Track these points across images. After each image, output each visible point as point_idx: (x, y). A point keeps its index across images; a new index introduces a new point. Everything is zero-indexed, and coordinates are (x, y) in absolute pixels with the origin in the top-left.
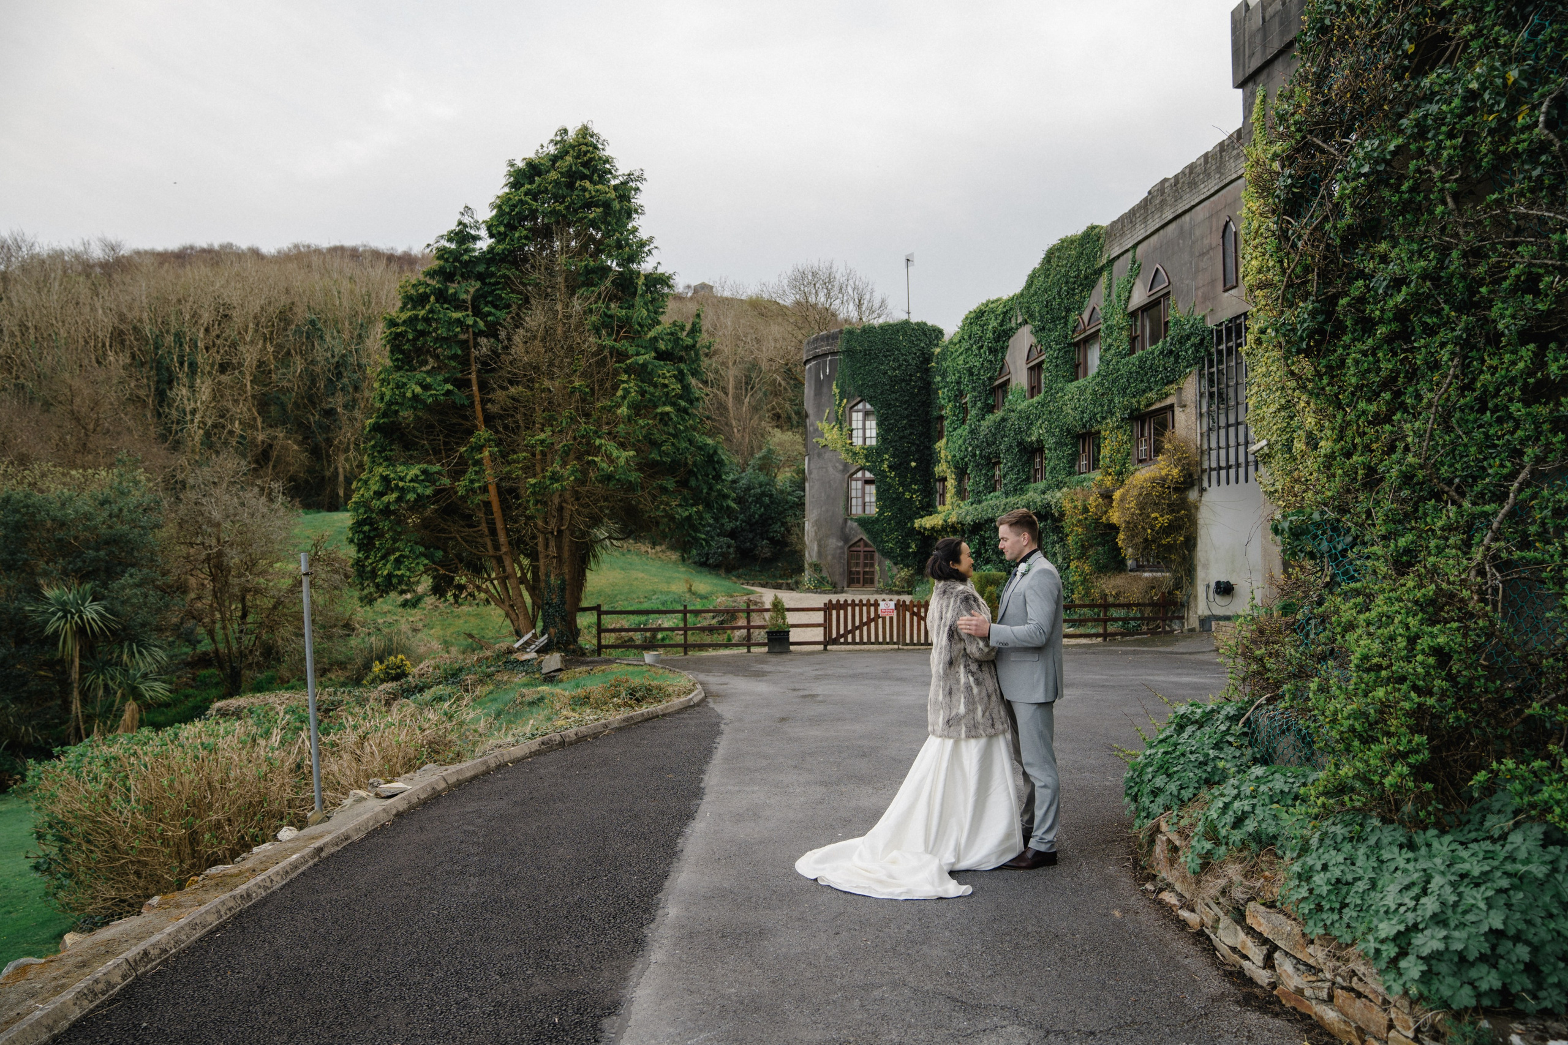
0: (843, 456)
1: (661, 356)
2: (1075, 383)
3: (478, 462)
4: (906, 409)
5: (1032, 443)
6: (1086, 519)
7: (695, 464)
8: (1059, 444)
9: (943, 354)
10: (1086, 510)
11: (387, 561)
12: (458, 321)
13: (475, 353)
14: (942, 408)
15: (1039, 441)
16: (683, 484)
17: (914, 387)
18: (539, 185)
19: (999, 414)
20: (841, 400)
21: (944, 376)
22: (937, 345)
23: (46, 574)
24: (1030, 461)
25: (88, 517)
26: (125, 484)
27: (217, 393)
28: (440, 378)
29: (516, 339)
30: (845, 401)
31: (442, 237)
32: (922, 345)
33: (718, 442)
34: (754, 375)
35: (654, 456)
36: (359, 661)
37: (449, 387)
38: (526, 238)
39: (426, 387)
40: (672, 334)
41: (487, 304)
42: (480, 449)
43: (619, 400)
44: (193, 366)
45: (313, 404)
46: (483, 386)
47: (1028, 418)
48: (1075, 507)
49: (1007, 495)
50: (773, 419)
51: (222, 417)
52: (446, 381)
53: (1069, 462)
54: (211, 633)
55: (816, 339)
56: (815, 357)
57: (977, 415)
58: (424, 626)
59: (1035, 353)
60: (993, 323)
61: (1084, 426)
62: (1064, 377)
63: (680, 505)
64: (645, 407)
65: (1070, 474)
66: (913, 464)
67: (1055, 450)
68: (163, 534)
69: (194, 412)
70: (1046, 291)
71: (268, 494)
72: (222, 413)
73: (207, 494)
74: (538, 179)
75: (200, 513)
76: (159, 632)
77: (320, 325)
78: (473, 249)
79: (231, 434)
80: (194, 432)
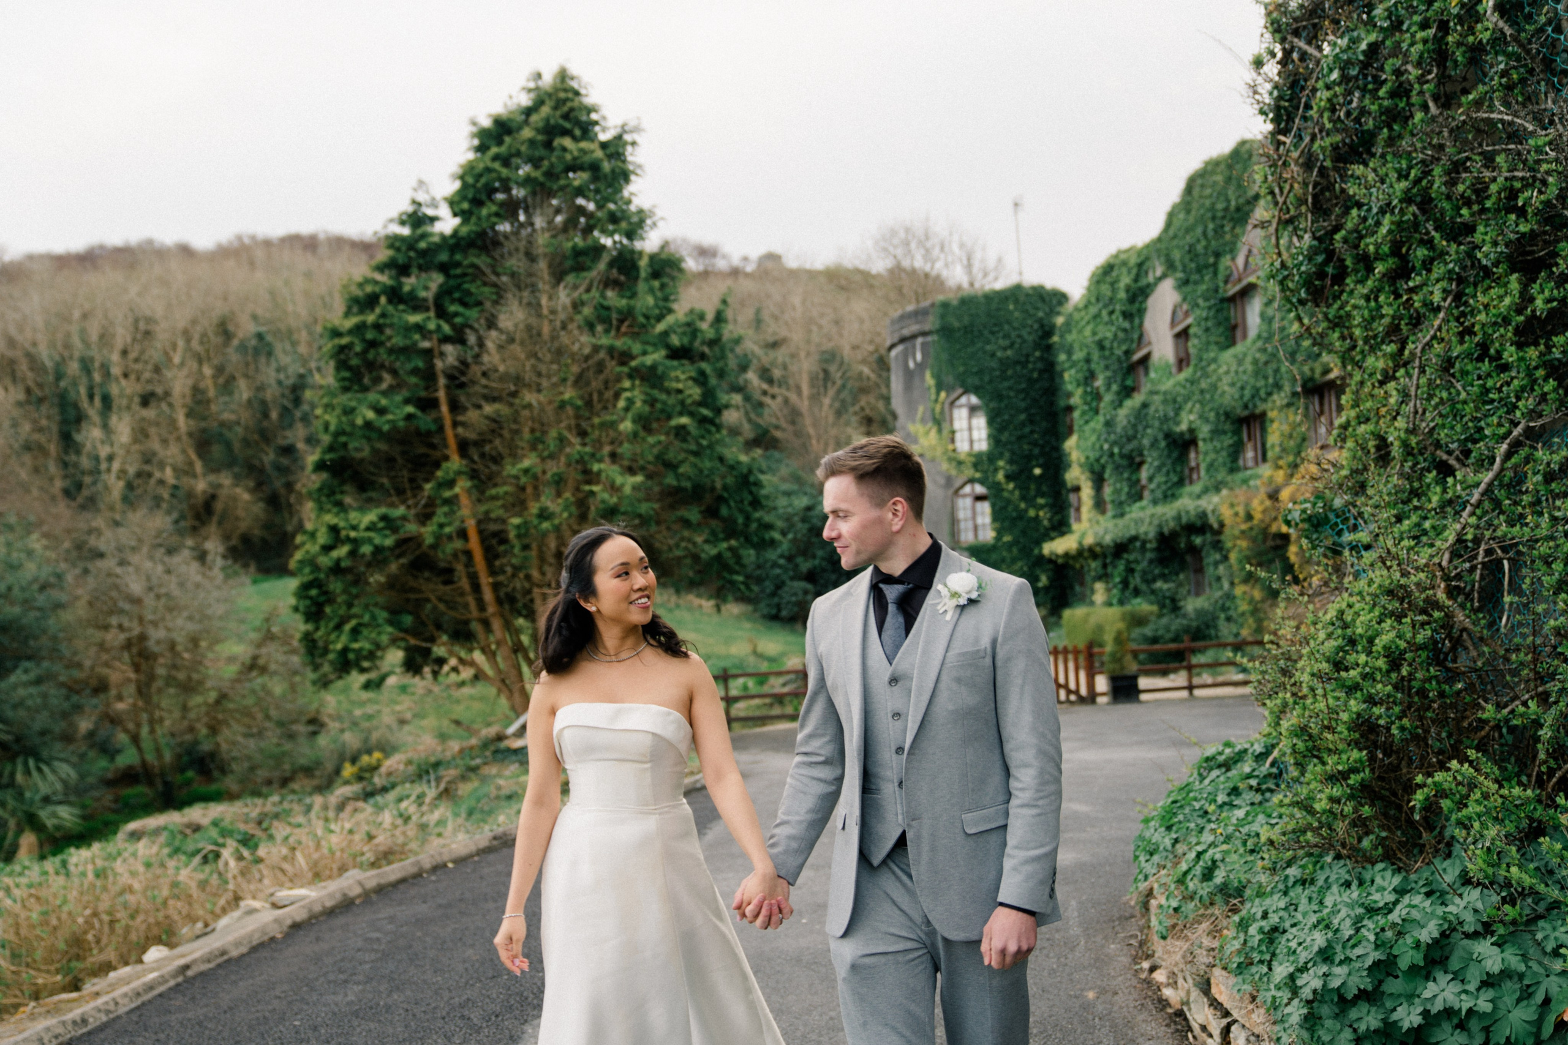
0: (945, 466)
1: (678, 354)
2: (1231, 351)
3: (452, 502)
4: (1024, 400)
5: (1182, 434)
6: (1251, 529)
7: (725, 488)
8: (1216, 433)
9: (1068, 324)
10: (1249, 517)
11: (341, 632)
12: (419, 328)
13: (439, 364)
14: (1069, 395)
15: (1191, 431)
16: (711, 512)
17: (1033, 370)
18: (510, 147)
19: (1137, 399)
20: (938, 394)
21: (1070, 353)
22: (1058, 313)
24: (1183, 458)
26: (15, 555)
27: (141, 433)
28: (398, 398)
29: (490, 345)
30: (943, 395)
31: (391, 221)
32: (1041, 314)
33: (754, 459)
34: (832, 369)
35: (670, 480)
36: (329, 766)
37: (410, 409)
38: (497, 215)
39: (380, 411)
40: (688, 324)
41: (453, 301)
42: (451, 484)
43: (622, 413)
44: (107, 400)
45: (267, 440)
46: (455, 407)
47: (1175, 401)
48: (1236, 514)
49: (1155, 502)
50: (861, 423)
51: (148, 462)
52: (407, 401)
53: (1229, 455)
54: (135, 739)
55: (902, 317)
56: (903, 340)
57: (1113, 402)
58: (415, 716)
59: (1180, 314)
60: (1126, 280)
61: (1246, 407)
62: (1217, 343)
63: (706, 541)
64: (658, 420)
65: (1233, 470)
66: (1037, 471)
67: (1211, 440)
68: (67, 616)
69: (110, 458)
70: (1188, 231)
71: (202, 557)
72: (148, 458)
73: (122, 563)
74: (508, 139)
75: (116, 587)
76: (65, 742)
77: (269, 339)
78: (432, 233)
79: (161, 484)
80: (112, 484)
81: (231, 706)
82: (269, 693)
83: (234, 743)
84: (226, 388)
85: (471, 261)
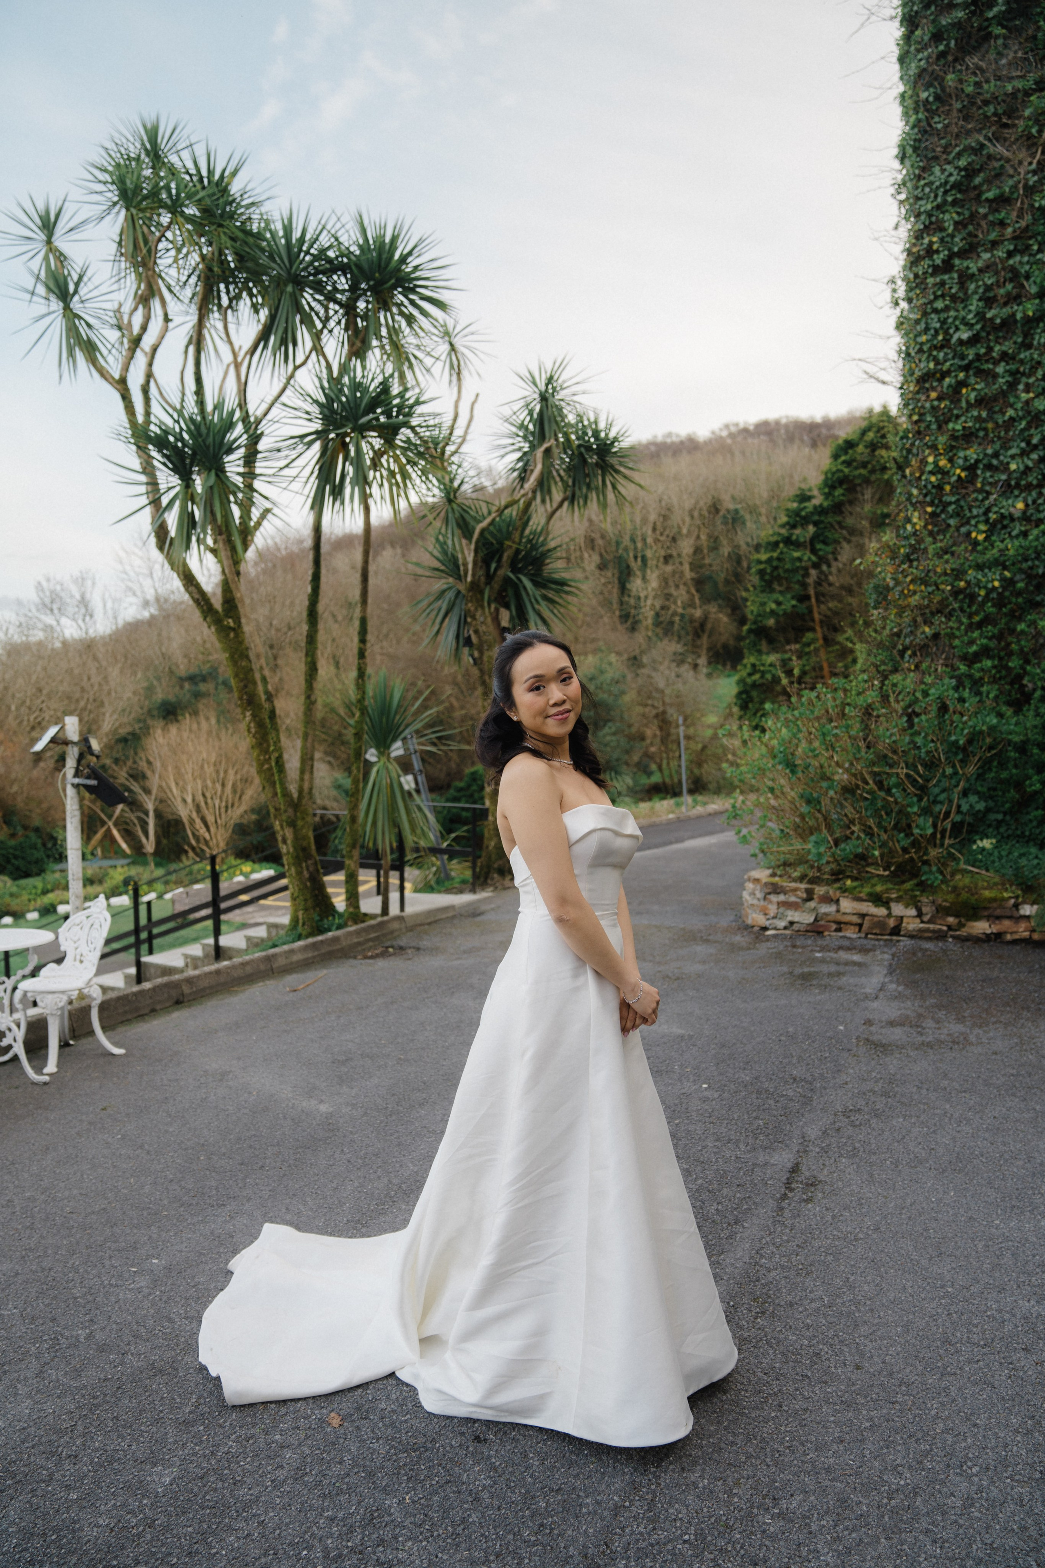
12: (800, 559)
18: (852, 456)
26: (603, 665)
27: (664, 581)
28: (789, 596)
37: (794, 602)
39: (779, 604)
41: (819, 542)
44: (644, 559)
46: (819, 599)
51: (668, 599)
52: (793, 598)
54: (660, 768)
68: (627, 699)
69: (646, 597)
71: (695, 666)
72: (668, 597)
73: (655, 669)
74: (850, 451)
75: (651, 684)
76: (627, 764)
77: (742, 513)
78: (810, 505)
79: (675, 614)
80: (647, 614)
81: (709, 752)
84: (715, 547)
85: (831, 519)
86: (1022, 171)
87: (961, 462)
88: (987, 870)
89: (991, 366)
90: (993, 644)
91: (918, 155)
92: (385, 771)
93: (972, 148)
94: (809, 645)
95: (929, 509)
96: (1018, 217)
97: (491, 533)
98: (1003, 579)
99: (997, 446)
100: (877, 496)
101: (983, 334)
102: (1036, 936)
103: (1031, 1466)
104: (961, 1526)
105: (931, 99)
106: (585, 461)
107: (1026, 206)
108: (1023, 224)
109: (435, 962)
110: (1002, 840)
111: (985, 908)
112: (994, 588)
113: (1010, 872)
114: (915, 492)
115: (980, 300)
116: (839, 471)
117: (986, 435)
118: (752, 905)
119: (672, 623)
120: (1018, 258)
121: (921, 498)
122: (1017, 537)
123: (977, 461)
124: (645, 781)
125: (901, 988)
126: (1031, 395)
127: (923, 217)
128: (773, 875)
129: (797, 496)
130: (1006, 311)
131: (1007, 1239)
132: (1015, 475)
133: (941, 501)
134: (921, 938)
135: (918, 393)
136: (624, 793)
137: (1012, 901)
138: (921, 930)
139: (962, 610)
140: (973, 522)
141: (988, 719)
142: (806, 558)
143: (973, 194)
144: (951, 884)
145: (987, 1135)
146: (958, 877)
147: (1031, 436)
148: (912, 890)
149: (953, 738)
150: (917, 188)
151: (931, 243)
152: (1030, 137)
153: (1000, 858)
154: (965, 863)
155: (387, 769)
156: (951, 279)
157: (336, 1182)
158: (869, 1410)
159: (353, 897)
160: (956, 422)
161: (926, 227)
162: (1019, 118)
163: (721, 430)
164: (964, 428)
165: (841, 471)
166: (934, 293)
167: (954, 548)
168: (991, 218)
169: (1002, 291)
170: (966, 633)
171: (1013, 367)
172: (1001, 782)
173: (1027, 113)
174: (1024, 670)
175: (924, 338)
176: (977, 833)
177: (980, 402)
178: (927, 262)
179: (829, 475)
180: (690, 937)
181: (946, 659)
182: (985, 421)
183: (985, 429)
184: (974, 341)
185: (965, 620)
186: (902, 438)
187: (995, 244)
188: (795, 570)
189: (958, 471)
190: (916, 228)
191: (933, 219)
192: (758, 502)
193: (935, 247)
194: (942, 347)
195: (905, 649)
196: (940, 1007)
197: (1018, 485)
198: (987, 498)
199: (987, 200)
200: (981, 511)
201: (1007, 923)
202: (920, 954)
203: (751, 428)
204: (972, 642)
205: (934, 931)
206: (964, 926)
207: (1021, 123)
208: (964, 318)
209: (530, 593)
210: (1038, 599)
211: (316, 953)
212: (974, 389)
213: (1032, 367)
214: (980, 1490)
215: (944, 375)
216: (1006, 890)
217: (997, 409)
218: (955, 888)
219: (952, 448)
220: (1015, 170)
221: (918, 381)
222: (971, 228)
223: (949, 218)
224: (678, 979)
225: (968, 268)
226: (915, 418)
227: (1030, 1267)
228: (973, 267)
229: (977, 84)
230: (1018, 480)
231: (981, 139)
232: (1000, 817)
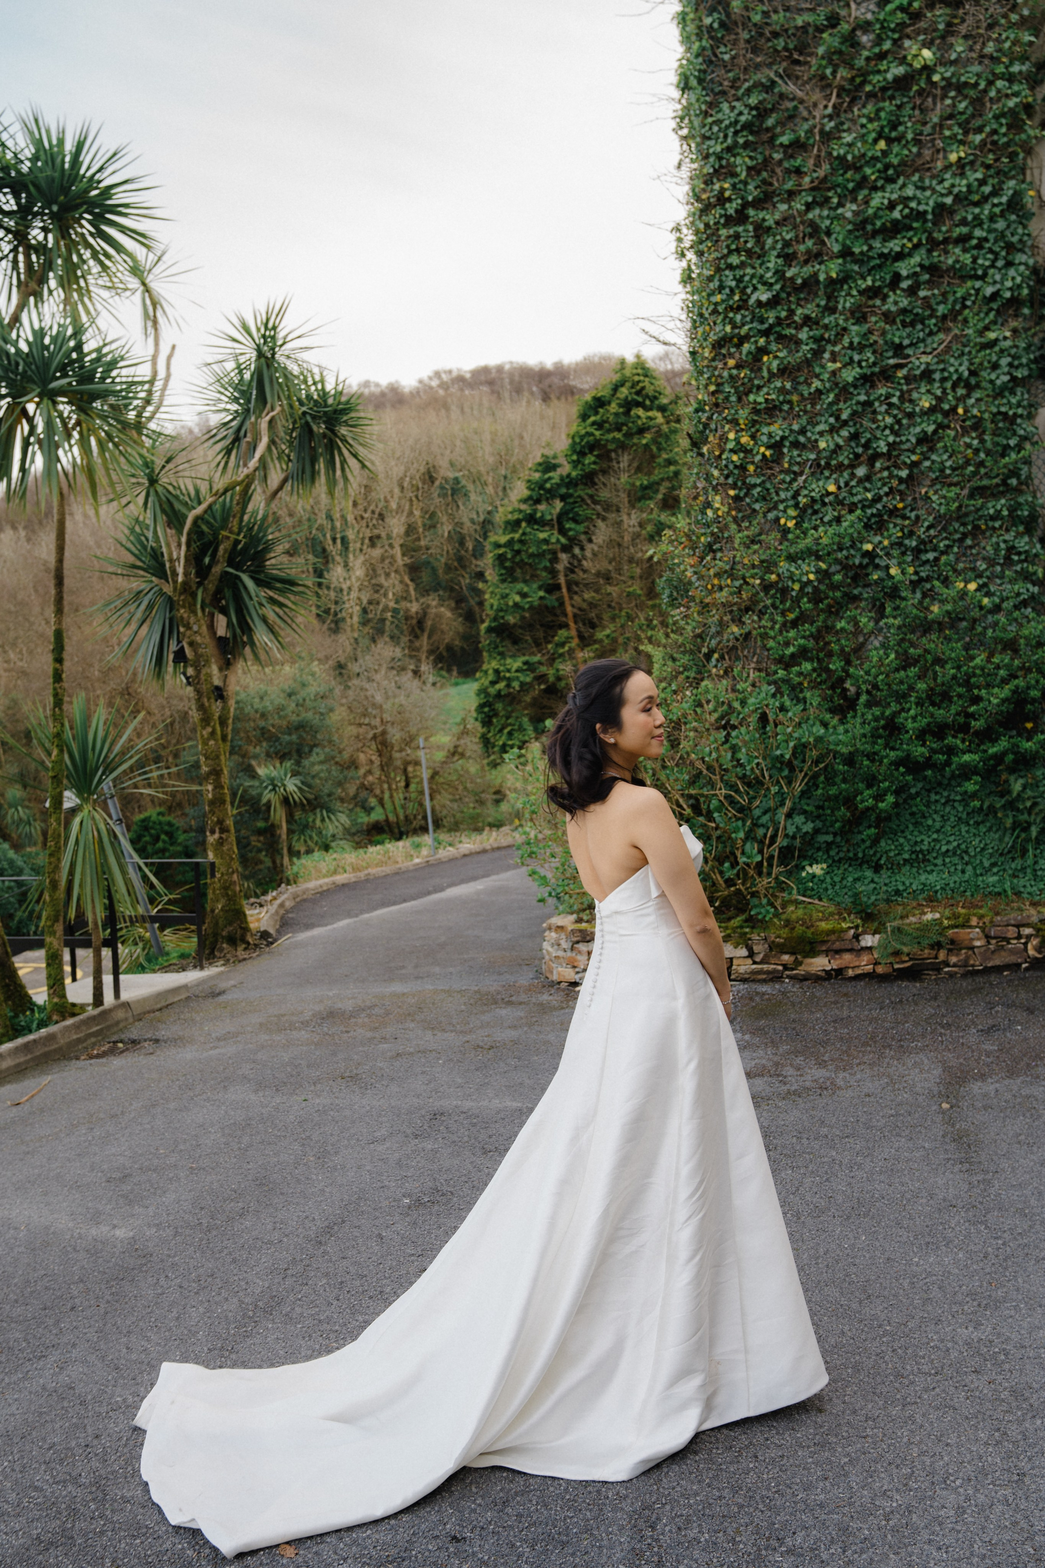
3: (562, 655)
11: (503, 734)
12: (547, 541)
18: (603, 416)
23: (256, 757)
25: (280, 709)
26: (305, 676)
27: (372, 571)
28: (535, 586)
37: (541, 593)
38: (594, 463)
39: (524, 595)
41: (568, 520)
44: (345, 541)
45: (464, 567)
46: (572, 588)
51: (377, 592)
52: (540, 588)
54: (381, 802)
68: (337, 717)
69: (349, 589)
71: (418, 674)
72: (377, 588)
73: (370, 680)
74: (601, 410)
75: (365, 698)
76: (342, 800)
77: (463, 482)
78: (555, 476)
79: (386, 609)
80: (352, 609)
81: (441, 780)
82: (467, 772)
83: (444, 806)
84: (432, 524)
85: (581, 492)
86: (817, 114)
87: (765, 439)
88: (820, 899)
89: (793, 332)
90: (811, 644)
91: (704, 89)
92: (90, 822)
93: (762, 84)
94: (563, 645)
95: (732, 493)
96: (815, 165)
97: (208, 523)
98: (818, 571)
99: (804, 421)
100: (635, 464)
101: (784, 295)
102: (880, 970)
103: (1008, 1470)
104: (959, 1532)
105: (716, 25)
106: (311, 431)
107: (823, 154)
108: (821, 173)
109: (188, 1054)
110: (832, 864)
111: (824, 942)
112: (810, 582)
113: (848, 900)
114: (716, 473)
115: (778, 256)
116: (589, 434)
117: (792, 408)
118: (557, 957)
119: (383, 620)
120: (817, 211)
121: (722, 480)
122: (830, 523)
123: (783, 438)
124: (364, 819)
125: (747, 1037)
126: (838, 365)
127: (712, 159)
128: (579, 921)
129: (540, 464)
130: (807, 270)
131: (930, 1274)
132: (824, 454)
133: (744, 483)
134: (753, 981)
135: (713, 360)
136: (340, 835)
137: (852, 932)
138: (753, 972)
139: (774, 606)
140: (781, 507)
141: (814, 730)
142: (553, 540)
143: (765, 137)
144: (784, 917)
145: (882, 1177)
146: (791, 908)
147: (840, 410)
148: (741, 927)
149: (778, 752)
150: (704, 126)
151: (722, 190)
152: (823, 77)
153: (834, 884)
154: (799, 893)
155: (93, 818)
156: (746, 231)
157: (175, 1311)
158: (843, 1447)
159: (56, 984)
160: (757, 393)
161: (716, 171)
162: (811, 54)
163: (430, 378)
164: (767, 400)
165: (592, 434)
166: (728, 247)
167: (763, 537)
168: (786, 165)
169: (802, 248)
170: (781, 632)
171: (817, 333)
172: (829, 799)
173: (821, 51)
174: (847, 672)
175: (718, 298)
176: (805, 857)
177: (784, 371)
178: (718, 211)
179: (577, 440)
180: (490, 1000)
181: (758, 662)
182: (788, 392)
183: (790, 402)
184: (774, 302)
185: (779, 619)
186: (697, 411)
187: (791, 195)
188: (541, 555)
189: (762, 449)
190: (705, 171)
191: (724, 162)
192: (482, 469)
193: (727, 194)
194: (739, 308)
195: (711, 652)
196: (796, 1053)
197: (828, 465)
198: (795, 480)
199: (781, 145)
200: (790, 494)
201: (847, 957)
202: (757, 999)
203: (468, 376)
204: (787, 644)
205: (768, 972)
206: (801, 963)
207: (814, 61)
208: (762, 277)
209: (253, 594)
210: (856, 592)
211: (29, 1056)
212: (776, 357)
213: (838, 334)
214: (968, 1499)
215: (743, 340)
216: (844, 919)
217: (802, 379)
218: (788, 923)
219: (754, 423)
220: (810, 112)
221: (714, 347)
222: (765, 174)
223: (741, 162)
224: (491, 1047)
225: (764, 220)
226: (712, 388)
227: (959, 1297)
228: (770, 218)
229: (766, 14)
230: (830, 458)
231: (772, 75)
232: (830, 838)
